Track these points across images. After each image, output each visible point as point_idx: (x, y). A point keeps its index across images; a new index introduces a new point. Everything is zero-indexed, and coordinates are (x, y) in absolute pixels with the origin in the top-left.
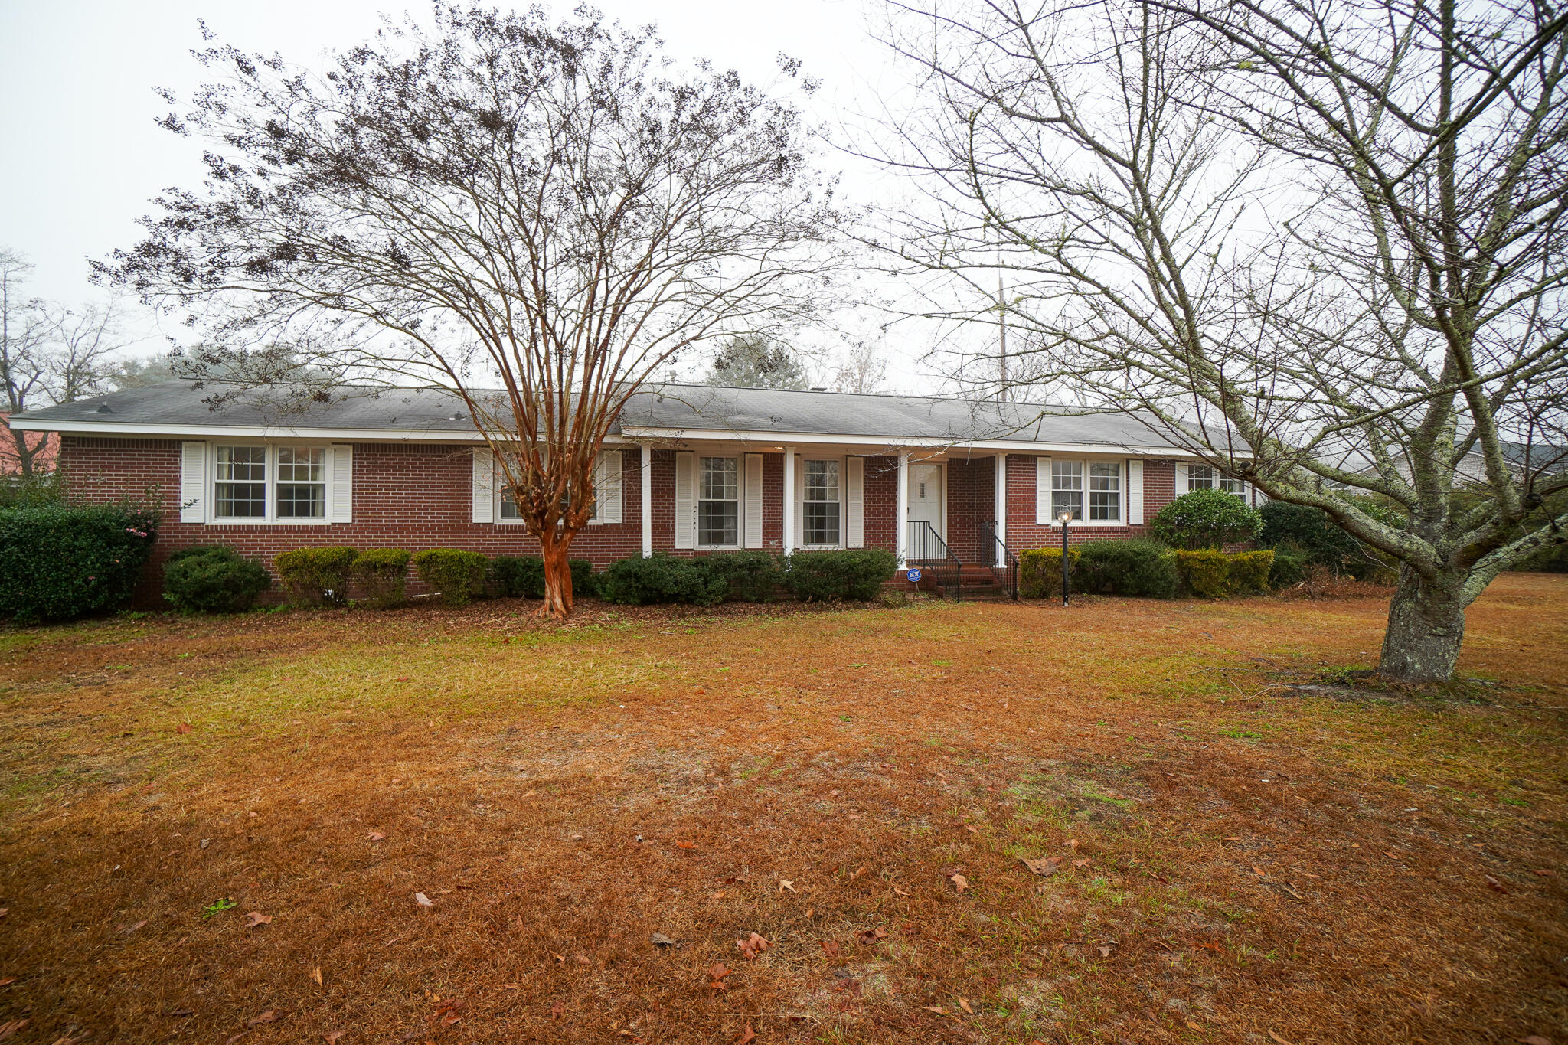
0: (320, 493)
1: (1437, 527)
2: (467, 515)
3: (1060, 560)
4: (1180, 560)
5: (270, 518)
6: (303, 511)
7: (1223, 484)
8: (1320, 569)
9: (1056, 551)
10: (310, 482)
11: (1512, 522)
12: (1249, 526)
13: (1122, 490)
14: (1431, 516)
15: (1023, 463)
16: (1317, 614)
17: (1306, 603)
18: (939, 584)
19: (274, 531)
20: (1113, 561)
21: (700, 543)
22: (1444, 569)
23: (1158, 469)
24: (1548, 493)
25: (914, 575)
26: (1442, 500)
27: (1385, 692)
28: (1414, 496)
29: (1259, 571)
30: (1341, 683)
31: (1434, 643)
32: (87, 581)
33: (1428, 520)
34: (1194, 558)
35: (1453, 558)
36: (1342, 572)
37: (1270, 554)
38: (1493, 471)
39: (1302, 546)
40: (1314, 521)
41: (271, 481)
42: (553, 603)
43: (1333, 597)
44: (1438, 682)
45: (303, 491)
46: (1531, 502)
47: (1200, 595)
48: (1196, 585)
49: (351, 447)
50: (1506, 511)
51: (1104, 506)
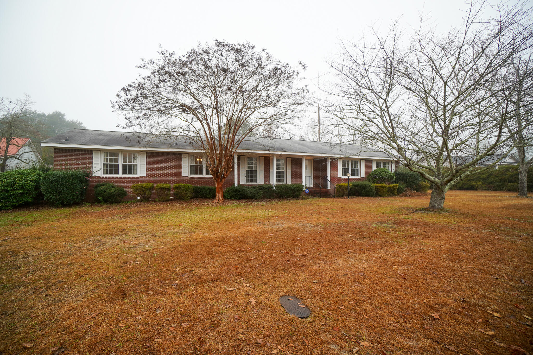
0: (135, 167)
1: (440, 177)
2: (181, 174)
3: (347, 186)
4: (376, 187)
5: (120, 174)
6: (130, 172)
7: (384, 166)
8: (408, 189)
9: (346, 184)
10: (133, 163)
11: (454, 176)
12: (392, 178)
13: (359, 168)
14: (439, 174)
15: (334, 160)
16: (410, 200)
17: (406, 198)
18: (314, 193)
19: (122, 179)
20: (359, 187)
21: (247, 182)
22: (442, 185)
23: (368, 162)
24: (459, 170)
25: (307, 191)
26: (441, 171)
27: (430, 211)
28: (436, 171)
29: (394, 189)
30: (422, 210)
31: (439, 201)
32: (76, 193)
33: (438, 175)
34: (379, 186)
35: (443, 183)
36: (414, 190)
37: (397, 185)
38: (451, 166)
39: (404, 183)
40: (407, 176)
41: (120, 163)
42: (219, 198)
43: (412, 196)
44: (440, 209)
45: (130, 166)
46: (457, 172)
47: (380, 196)
48: (380, 193)
49: (146, 153)
50: (453, 174)
51: (355, 172)
